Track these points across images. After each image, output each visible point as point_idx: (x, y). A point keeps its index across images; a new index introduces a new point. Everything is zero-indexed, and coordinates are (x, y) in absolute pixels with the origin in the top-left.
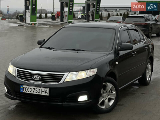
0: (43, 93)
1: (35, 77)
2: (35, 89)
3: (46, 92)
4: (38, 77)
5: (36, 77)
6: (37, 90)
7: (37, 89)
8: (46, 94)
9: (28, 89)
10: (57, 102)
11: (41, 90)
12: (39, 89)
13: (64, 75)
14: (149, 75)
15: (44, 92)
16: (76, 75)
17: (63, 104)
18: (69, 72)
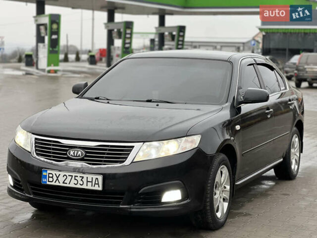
0: (90, 184)
1: (72, 153)
2: (74, 177)
3: (95, 184)
4: (80, 153)
5: (74, 153)
6: (76, 178)
7: (77, 176)
8: (96, 188)
9: (57, 177)
10: (119, 203)
11: (85, 180)
12: (80, 177)
13: (133, 147)
14: (296, 160)
15: (92, 182)
16: (157, 148)
17: (131, 208)
18: (144, 142)
